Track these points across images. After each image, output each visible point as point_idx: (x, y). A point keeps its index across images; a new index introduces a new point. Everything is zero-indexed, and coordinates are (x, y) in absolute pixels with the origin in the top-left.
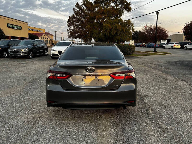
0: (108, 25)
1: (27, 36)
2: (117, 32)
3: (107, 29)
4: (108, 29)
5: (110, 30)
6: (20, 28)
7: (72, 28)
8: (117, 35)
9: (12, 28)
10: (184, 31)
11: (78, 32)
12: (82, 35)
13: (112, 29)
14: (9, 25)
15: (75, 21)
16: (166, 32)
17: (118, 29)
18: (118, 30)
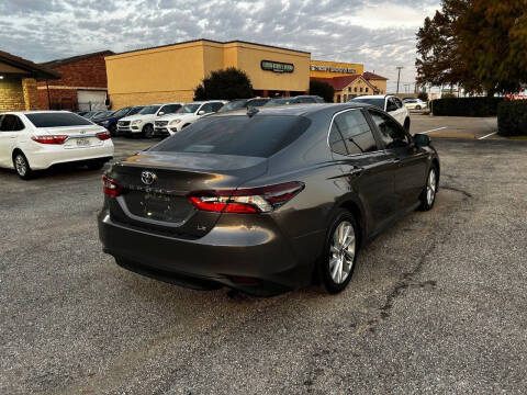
1: (305, 87)
6: (291, 68)
7: (431, 53)
9: (272, 70)
11: (446, 65)
12: (460, 75)
14: (267, 65)
15: (442, 32)
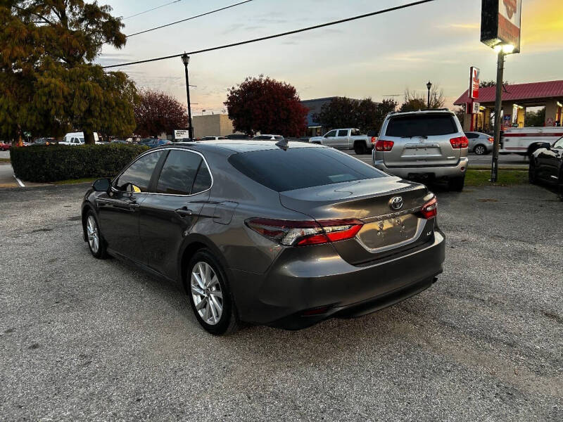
0: (58, 83)
2: (90, 107)
3: (53, 94)
4: (57, 97)
5: (65, 98)
8: (93, 116)
10: (228, 108)
13: (73, 96)
16: (181, 108)
17: (95, 97)
18: (93, 101)
